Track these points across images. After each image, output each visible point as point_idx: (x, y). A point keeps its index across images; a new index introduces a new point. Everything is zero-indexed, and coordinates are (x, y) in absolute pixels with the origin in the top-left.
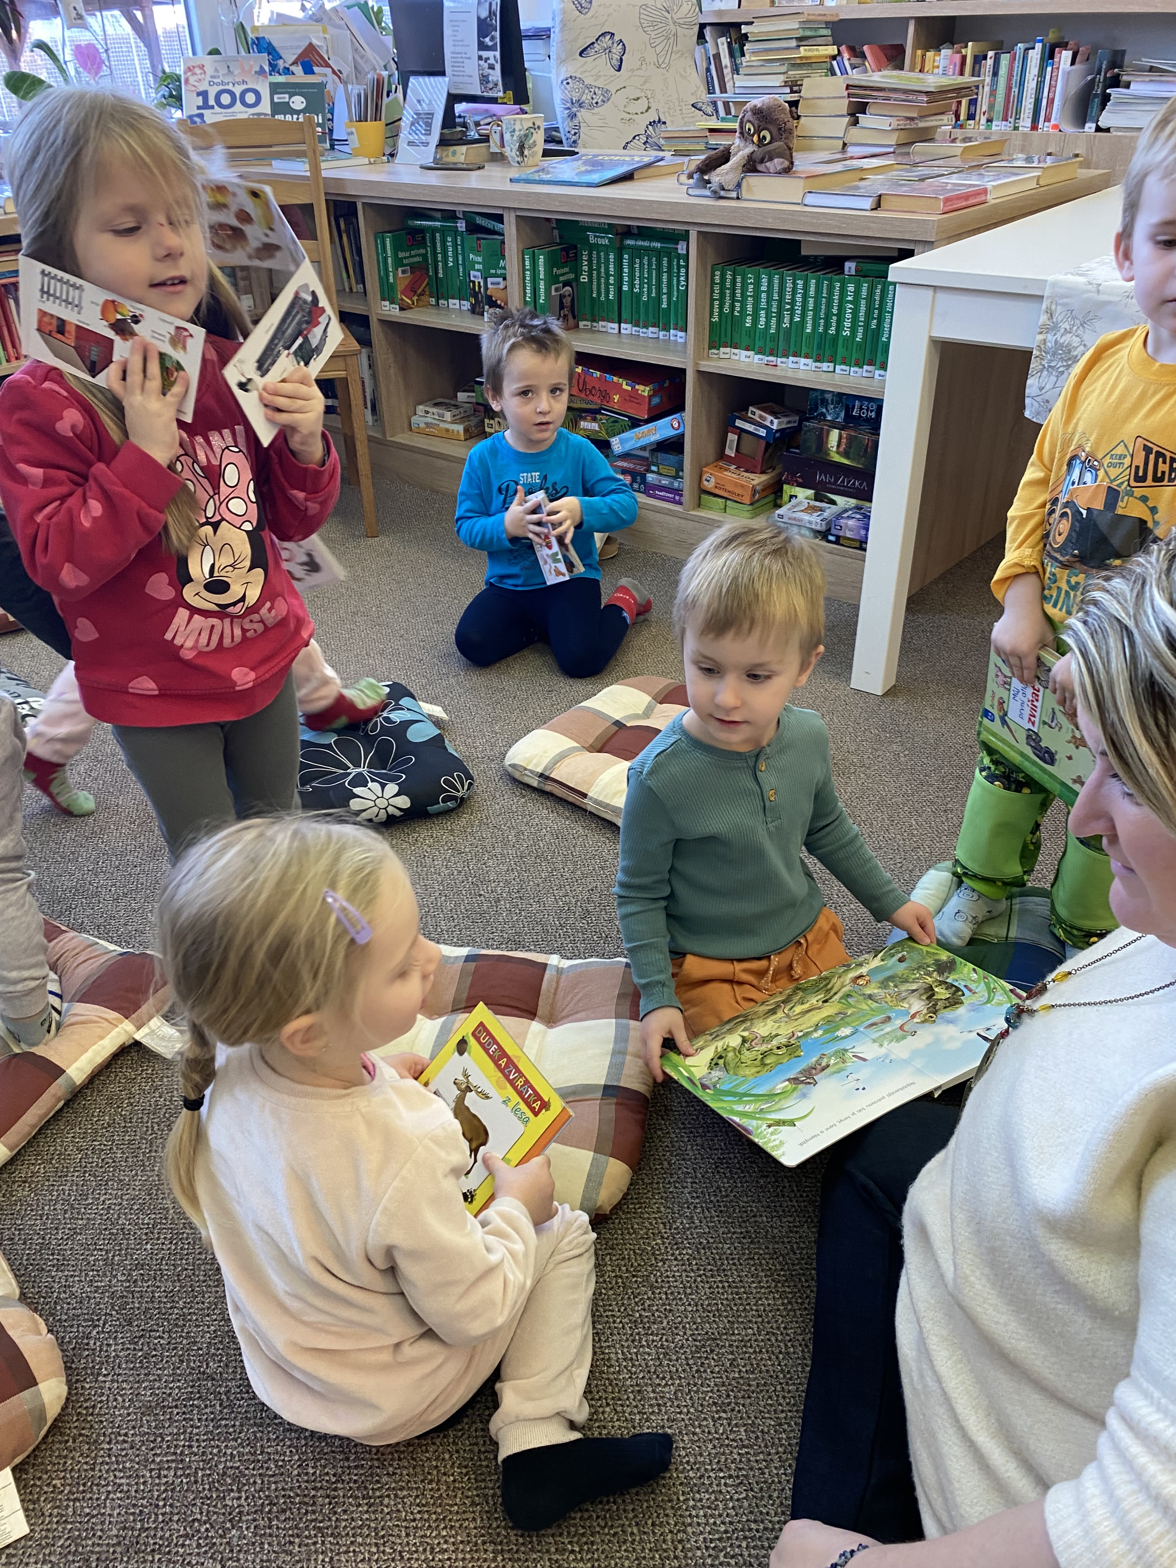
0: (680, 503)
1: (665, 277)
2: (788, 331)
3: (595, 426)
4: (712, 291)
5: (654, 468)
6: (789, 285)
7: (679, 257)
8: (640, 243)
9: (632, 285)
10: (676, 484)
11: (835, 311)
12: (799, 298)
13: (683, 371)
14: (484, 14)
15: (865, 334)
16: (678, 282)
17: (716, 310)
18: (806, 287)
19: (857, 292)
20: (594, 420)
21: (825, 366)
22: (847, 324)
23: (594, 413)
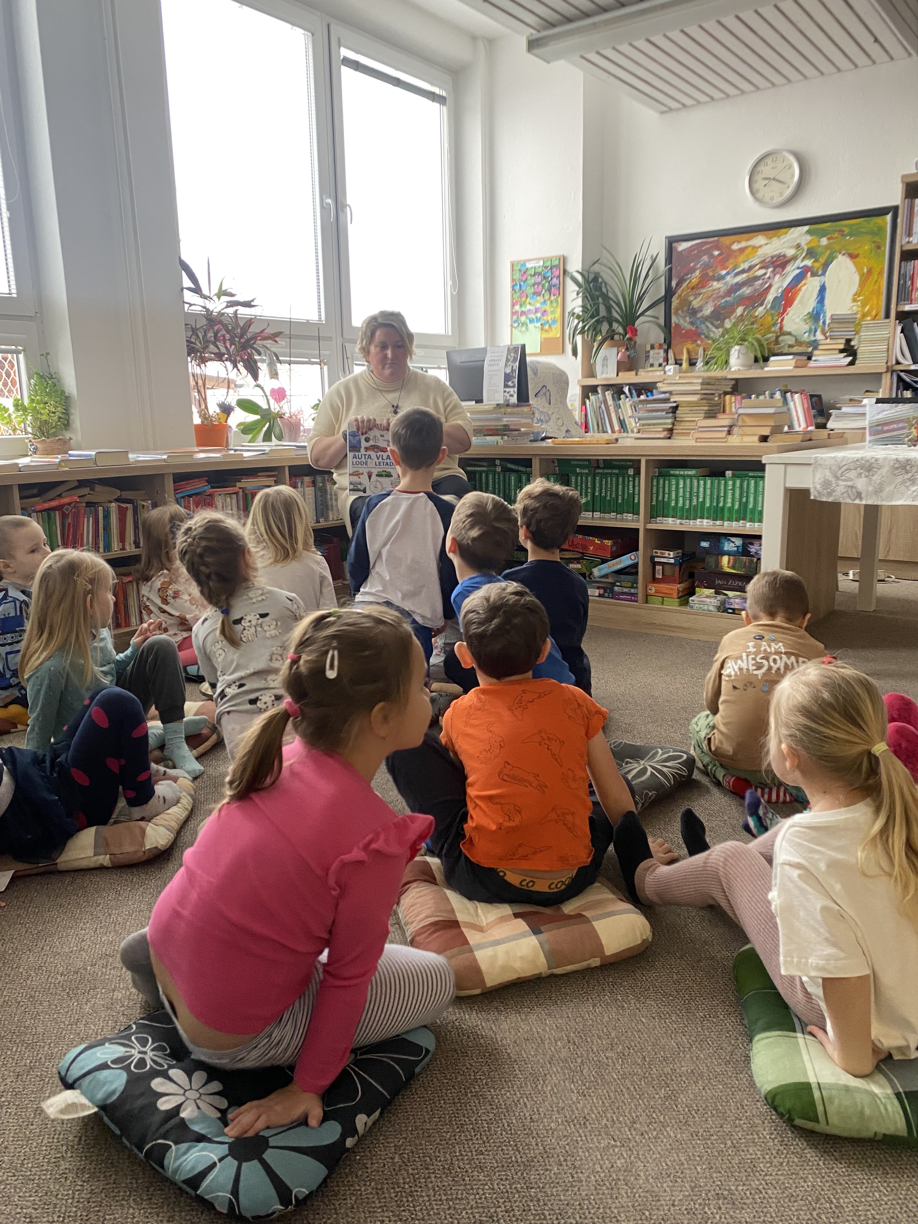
0: (637, 601)
1: (620, 487)
2: (696, 507)
3: (579, 566)
4: (652, 489)
5: (618, 584)
6: (695, 484)
7: (629, 476)
8: (606, 471)
9: (601, 492)
10: (632, 591)
11: (722, 494)
12: (701, 490)
13: (637, 530)
14: (508, 371)
15: (740, 505)
16: (628, 489)
17: (654, 499)
18: (705, 484)
19: (734, 485)
20: (579, 563)
21: (718, 523)
22: (729, 500)
23: (577, 560)
